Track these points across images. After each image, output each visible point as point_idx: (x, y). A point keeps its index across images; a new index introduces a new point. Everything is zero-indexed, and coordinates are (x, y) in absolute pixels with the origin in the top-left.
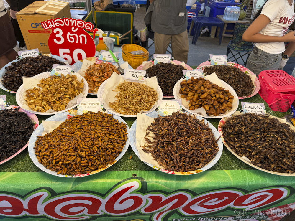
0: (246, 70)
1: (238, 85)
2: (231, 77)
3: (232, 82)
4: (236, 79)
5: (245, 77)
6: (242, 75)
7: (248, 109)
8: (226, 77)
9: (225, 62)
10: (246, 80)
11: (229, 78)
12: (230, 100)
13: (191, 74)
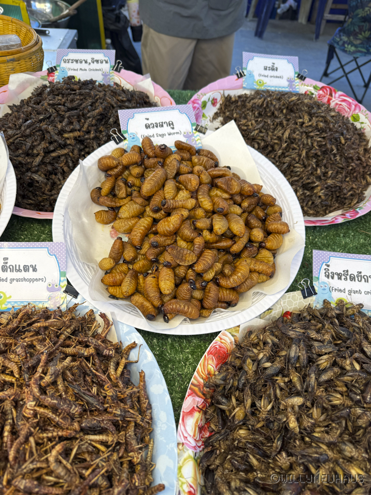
0: (357, 111)
1: (316, 170)
2: (295, 139)
3: (300, 156)
4: (315, 144)
5: (346, 139)
6: (337, 132)
7: (335, 283)
8: (279, 138)
9: (290, 81)
10: (350, 147)
11: (291, 140)
12: (271, 243)
13: (147, 127)
